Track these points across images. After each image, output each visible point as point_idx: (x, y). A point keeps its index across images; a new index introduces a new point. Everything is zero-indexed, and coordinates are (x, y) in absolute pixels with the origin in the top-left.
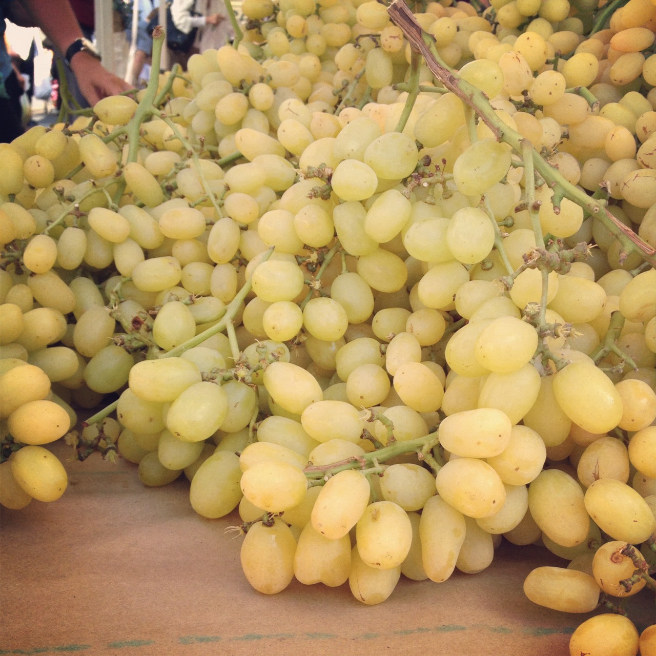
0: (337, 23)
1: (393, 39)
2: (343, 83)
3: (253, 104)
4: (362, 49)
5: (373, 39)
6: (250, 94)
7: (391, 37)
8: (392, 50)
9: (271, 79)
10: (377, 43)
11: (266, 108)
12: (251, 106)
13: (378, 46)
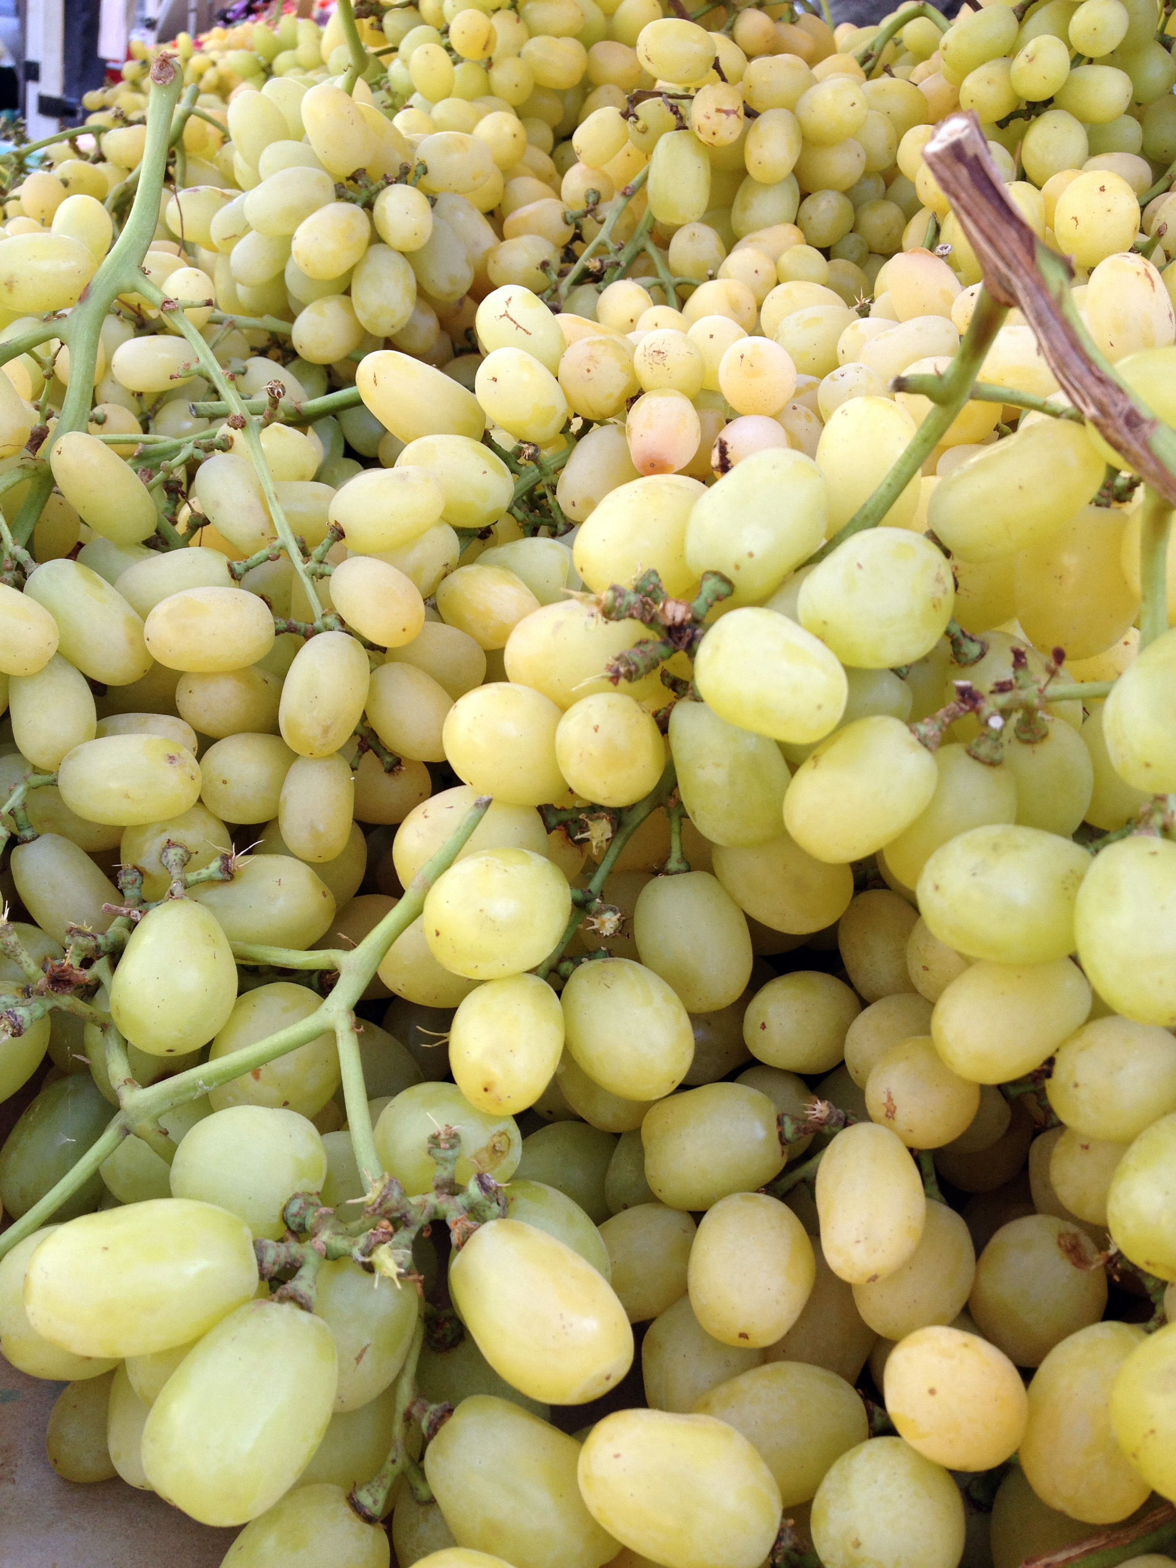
0: (558, 36)
1: (724, 116)
2: (587, 196)
3: (383, 236)
4: (640, 125)
5: (672, 106)
6: (377, 208)
7: (718, 110)
8: (715, 140)
9: (426, 172)
10: (681, 118)
11: (413, 246)
12: (376, 238)
13: (682, 126)
